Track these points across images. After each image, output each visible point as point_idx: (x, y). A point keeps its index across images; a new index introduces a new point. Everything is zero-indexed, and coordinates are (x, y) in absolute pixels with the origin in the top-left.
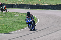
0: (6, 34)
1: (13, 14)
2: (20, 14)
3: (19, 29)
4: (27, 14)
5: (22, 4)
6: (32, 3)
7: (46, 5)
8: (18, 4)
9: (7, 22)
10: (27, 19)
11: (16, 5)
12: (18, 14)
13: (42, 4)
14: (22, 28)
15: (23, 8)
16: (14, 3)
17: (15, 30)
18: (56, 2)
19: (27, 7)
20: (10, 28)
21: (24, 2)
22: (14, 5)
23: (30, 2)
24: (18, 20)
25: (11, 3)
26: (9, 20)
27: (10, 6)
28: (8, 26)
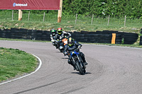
5: (18, 30)
6: (40, 26)
7: (73, 31)
8: (9, 28)
11: (5, 30)
21: (22, 24)
23: (37, 24)
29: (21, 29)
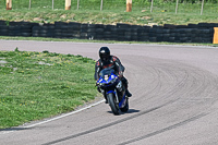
0: (7, 129)
1: (33, 57)
2: (57, 58)
3: (54, 113)
4: (101, 55)
5: (66, 24)
6: (100, 18)
7: (151, 25)
8: (53, 22)
9: (11, 87)
10: (101, 74)
11: (45, 24)
12: (52, 59)
13: (136, 23)
14: (67, 109)
15: (70, 37)
16: (36, 20)
17: (41, 116)
18: (188, 15)
19: (83, 34)
20: (22, 108)
21: (72, 16)
22: (37, 24)
23: (94, 14)
24: (53, 81)
25: (26, 20)
26: (19, 81)
27: (22, 28)
28: (14, 102)
29: (71, 23)
